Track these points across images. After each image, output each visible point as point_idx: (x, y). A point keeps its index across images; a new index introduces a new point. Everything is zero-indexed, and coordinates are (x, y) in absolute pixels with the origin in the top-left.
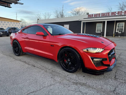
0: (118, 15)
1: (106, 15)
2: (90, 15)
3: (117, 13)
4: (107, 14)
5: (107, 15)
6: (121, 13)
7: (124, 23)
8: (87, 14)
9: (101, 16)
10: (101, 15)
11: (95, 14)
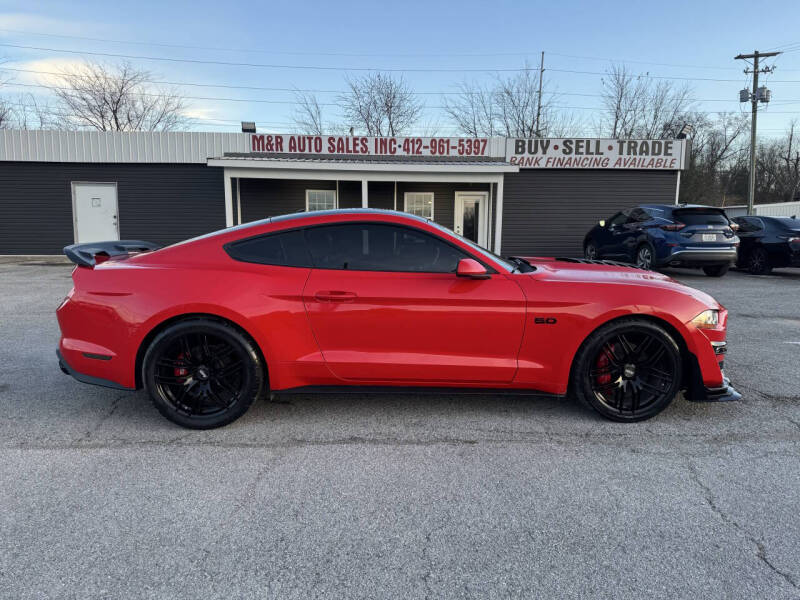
0: (405, 154)
1: (351, 148)
2: (262, 137)
3: (400, 146)
4: (355, 145)
5: (358, 148)
6: (416, 146)
7: (432, 194)
8: (244, 130)
9: (325, 151)
10: (326, 145)
11: (292, 138)
